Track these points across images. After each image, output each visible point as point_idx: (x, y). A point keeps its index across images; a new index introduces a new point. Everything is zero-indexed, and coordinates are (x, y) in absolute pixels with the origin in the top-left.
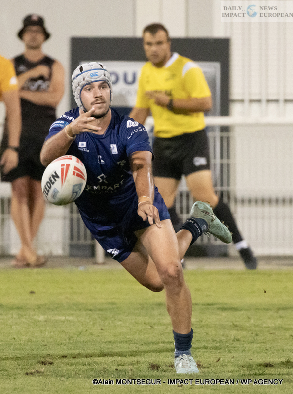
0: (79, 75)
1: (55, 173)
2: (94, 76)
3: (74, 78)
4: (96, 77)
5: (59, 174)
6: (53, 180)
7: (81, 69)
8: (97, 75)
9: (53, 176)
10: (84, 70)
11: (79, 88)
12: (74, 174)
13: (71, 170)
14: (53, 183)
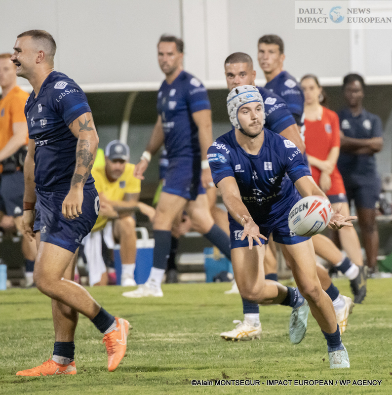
0: (235, 96)
1: (307, 204)
2: (250, 97)
3: (230, 100)
4: (252, 98)
5: (309, 206)
6: (302, 208)
7: (237, 91)
8: (252, 96)
9: (304, 205)
10: (240, 92)
11: (236, 109)
12: (320, 212)
13: (320, 208)
14: (301, 211)
